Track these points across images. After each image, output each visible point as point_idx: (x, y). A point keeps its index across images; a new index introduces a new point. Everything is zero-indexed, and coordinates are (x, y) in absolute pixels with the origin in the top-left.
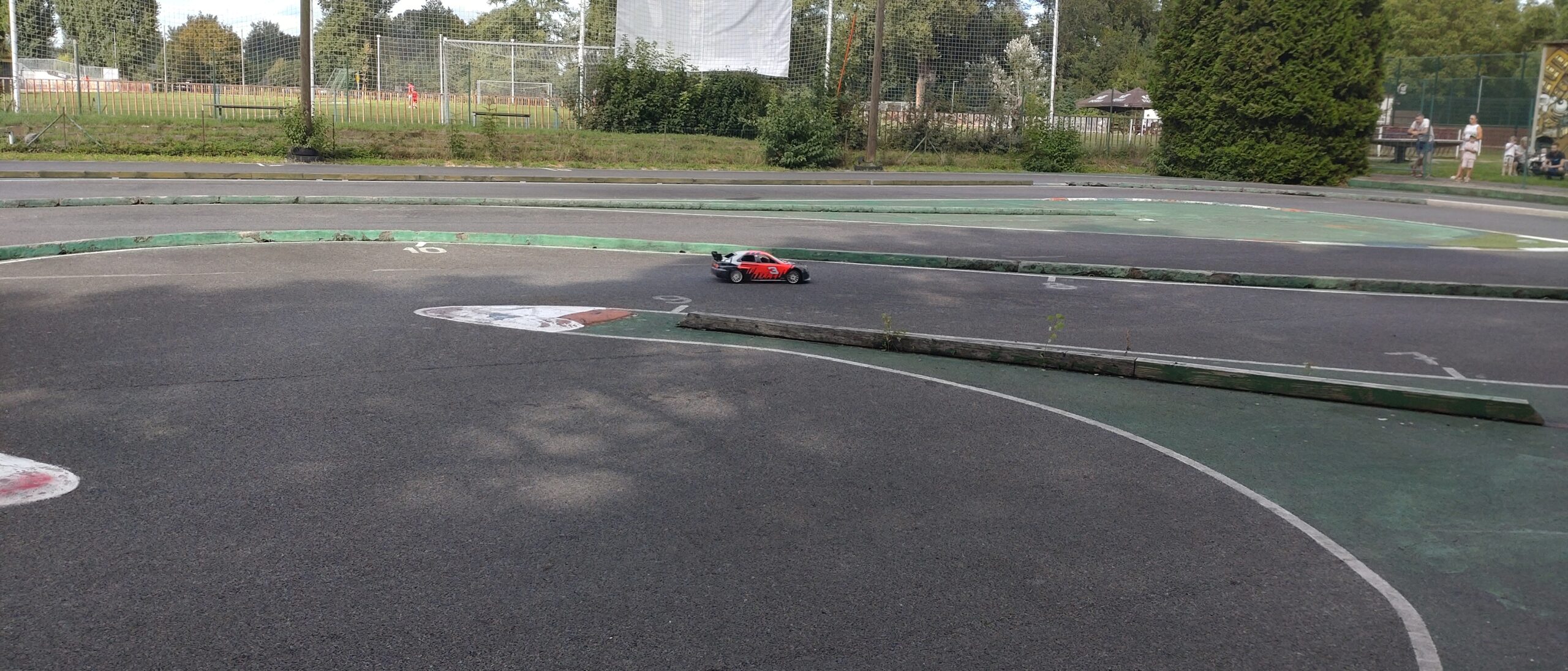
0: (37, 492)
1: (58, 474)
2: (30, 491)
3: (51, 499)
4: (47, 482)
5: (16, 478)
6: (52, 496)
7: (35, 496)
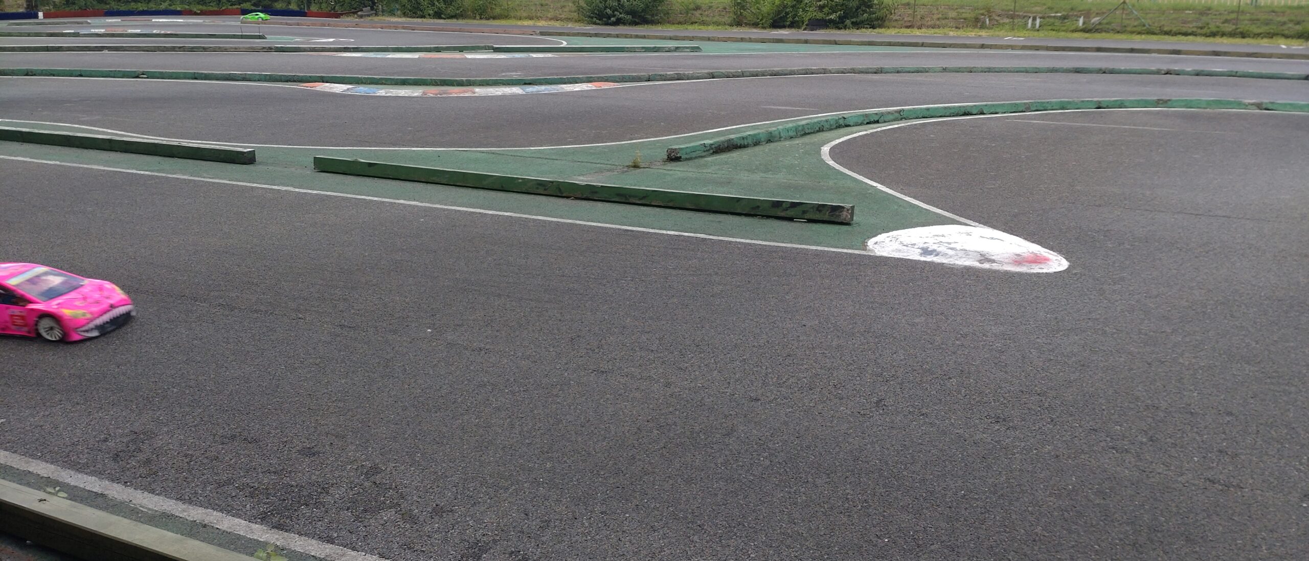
0: (1038, 267)
1: (1055, 258)
2: (1033, 265)
3: (1046, 273)
4: (1048, 262)
5: (1026, 255)
6: (1048, 271)
7: (1036, 269)
